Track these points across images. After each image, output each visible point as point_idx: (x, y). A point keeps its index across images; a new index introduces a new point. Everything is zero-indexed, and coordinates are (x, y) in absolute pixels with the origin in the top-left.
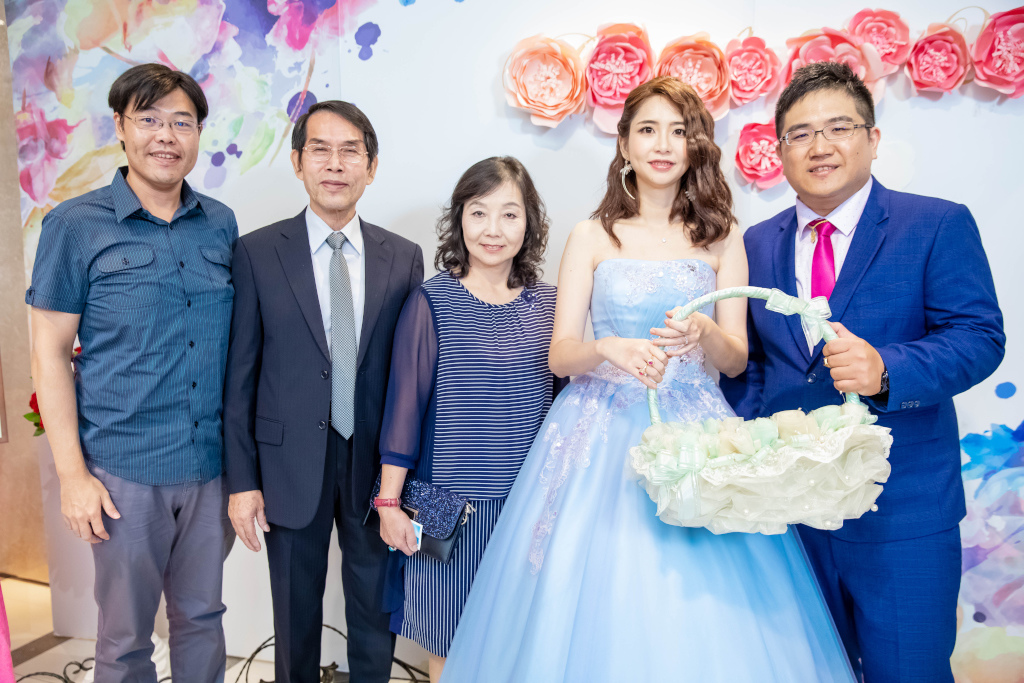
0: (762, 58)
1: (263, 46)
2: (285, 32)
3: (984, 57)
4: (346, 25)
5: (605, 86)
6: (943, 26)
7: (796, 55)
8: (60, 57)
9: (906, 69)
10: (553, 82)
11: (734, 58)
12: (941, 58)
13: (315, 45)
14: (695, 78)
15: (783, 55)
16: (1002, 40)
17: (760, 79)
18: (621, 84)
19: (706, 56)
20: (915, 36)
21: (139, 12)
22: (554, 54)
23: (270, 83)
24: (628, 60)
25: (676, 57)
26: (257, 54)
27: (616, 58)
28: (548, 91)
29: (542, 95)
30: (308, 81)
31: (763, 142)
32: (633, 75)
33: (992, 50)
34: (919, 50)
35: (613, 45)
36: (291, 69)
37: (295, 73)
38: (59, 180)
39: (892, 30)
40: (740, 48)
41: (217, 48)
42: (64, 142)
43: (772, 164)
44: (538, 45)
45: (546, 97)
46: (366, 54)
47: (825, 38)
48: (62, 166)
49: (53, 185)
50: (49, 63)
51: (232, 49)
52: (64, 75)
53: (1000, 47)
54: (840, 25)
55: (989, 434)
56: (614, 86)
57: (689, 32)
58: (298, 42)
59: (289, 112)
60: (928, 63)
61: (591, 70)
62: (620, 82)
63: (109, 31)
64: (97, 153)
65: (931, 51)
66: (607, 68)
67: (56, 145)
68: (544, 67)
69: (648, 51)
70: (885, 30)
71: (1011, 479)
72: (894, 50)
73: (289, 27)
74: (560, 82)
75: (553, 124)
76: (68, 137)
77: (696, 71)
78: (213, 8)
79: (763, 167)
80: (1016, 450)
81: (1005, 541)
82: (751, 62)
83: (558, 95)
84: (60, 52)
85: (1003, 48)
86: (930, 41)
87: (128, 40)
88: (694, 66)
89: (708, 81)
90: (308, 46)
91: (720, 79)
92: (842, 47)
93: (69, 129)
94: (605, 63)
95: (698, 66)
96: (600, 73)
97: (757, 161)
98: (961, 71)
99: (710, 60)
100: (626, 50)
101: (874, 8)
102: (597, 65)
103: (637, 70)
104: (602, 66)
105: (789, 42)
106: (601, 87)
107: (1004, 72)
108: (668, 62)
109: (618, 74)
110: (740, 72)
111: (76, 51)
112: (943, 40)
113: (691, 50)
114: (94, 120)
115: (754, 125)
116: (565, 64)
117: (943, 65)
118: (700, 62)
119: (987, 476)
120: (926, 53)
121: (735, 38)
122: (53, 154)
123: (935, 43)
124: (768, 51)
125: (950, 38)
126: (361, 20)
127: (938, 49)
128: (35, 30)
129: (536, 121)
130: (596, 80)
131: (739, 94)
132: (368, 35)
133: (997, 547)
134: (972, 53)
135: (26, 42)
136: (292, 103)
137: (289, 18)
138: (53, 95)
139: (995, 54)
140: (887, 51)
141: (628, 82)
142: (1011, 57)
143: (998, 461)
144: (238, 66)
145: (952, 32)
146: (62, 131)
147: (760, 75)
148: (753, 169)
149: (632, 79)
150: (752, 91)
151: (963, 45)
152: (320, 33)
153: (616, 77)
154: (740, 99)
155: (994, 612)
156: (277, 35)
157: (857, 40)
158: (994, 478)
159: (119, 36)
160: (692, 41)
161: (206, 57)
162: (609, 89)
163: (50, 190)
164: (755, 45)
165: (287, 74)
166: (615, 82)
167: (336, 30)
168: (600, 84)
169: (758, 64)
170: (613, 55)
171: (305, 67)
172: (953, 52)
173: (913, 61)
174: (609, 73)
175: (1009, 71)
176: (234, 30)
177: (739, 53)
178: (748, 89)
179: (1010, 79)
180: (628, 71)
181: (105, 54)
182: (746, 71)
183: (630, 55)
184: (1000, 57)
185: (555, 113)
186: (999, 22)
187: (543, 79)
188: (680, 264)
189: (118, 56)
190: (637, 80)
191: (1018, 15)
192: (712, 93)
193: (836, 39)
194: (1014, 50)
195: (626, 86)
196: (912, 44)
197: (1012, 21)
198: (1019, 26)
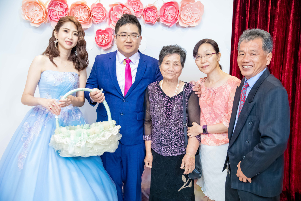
0: (102, 10)
3: (162, 15)
5: (54, 15)
6: (152, 5)
7: (112, 10)
9: (142, 16)
10: (38, 12)
11: (94, 9)
12: (152, 14)
14: (82, 14)
15: (108, 9)
16: (167, 10)
17: (102, 16)
18: (60, 15)
19: (85, 8)
20: (144, 7)
22: (37, 3)
25: (76, 8)
27: (58, 6)
28: (36, 15)
29: (35, 16)
31: (103, 35)
32: (63, 12)
33: (164, 12)
34: (146, 11)
35: (56, 2)
39: (139, 4)
40: (96, 6)
43: (106, 42)
45: (36, 17)
47: (120, 5)
53: (166, 12)
54: (124, 2)
56: (57, 15)
60: (148, 15)
61: (50, 9)
62: (59, 14)
65: (149, 12)
66: (55, 9)
68: (35, 7)
69: (67, 6)
70: (137, 4)
72: (139, 10)
74: (40, 12)
75: (38, 26)
77: (83, 12)
79: (103, 42)
82: (99, 11)
83: (40, 16)
86: (149, 8)
88: (82, 10)
89: (86, 15)
92: (125, 8)
94: (54, 7)
95: (83, 11)
96: (52, 11)
97: (101, 41)
98: (157, 18)
100: (61, 4)
102: (51, 8)
103: (64, 10)
104: (53, 8)
105: (110, 6)
106: (53, 15)
107: (168, 19)
108: (73, 8)
109: (59, 11)
110: (96, 14)
113: (81, 6)
115: (100, 30)
116: (40, 6)
117: (153, 16)
118: (83, 9)
120: (148, 12)
121: (94, 3)
123: (150, 9)
124: (104, 8)
125: (154, 8)
127: (151, 11)
129: (32, 24)
130: (52, 13)
131: (96, 20)
134: (158, 13)
139: (165, 14)
140: (137, 11)
141: (62, 14)
142: (170, 16)
145: (154, 7)
147: (102, 15)
148: (100, 43)
149: (63, 13)
150: (100, 19)
151: (157, 11)
153: (58, 12)
154: (96, 22)
157: (129, 7)
160: (80, 3)
162: (56, 16)
164: (99, 6)
166: (58, 14)
168: (53, 14)
169: (101, 11)
170: (57, 5)
172: (155, 12)
173: (144, 14)
174: (56, 11)
175: (169, 19)
177: (96, 8)
178: (98, 19)
179: (170, 21)
180: (62, 11)
182: (98, 13)
183: (62, 6)
184: (167, 15)
185: (38, 22)
186: (166, 5)
187: (34, 11)
188: (70, 74)
190: (65, 14)
191: (170, 3)
192: (87, 19)
193: (123, 6)
194: (170, 13)
195: (61, 15)
196: (144, 9)
197: (170, 6)
198: (171, 7)
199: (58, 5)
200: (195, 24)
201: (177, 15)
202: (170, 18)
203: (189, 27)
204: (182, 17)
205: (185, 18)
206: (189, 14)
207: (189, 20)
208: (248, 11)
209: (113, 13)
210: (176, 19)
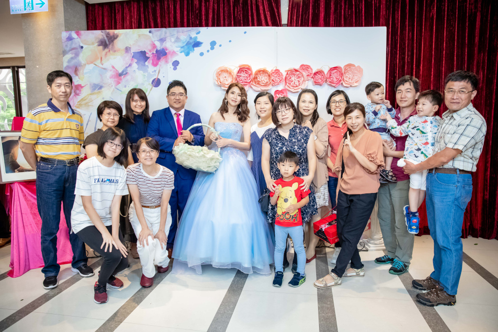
1: (145, 65)
2: (151, 62)
3: (329, 77)
4: (169, 61)
6: (320, 69)
7: (287, 74)
8: (80, 66)
9: (312, 79)
10: (227, 78)
12: (320, 76)
13: (160, 66)
14: (263, 79)
15: (284, 74)
16: (332, 73)
17: (279, 79)
20: (314, 71)
21: (106, 54)
22: (227, 71)
23: (146, 75)
24: (246, 73)
25: (259, 73)
26: (143, 67)
30: (158, 75)
32: (247, 77)
33: (330, 75)
34: (315, 74)
35: (242, 69)
36: (153, 72)
37: (154, 73)
38: (78, 102)
39: (309, 69)
40: (274, 71)
41: (130, 65)
42: (80, 91)
44: (223, 69)
45: (225, 82)
46: (175, 69)
47: (294, 70)
48: (79, 98)
49: (77, 103)
50: (76, 68)
51: (135, 66)
52: (81, 71)
54: (297, 67)
56: (243, 80)
57: (261, 67)
58: (155, 65)
59: (152, 83)
60: (317, 77)
63: (96, 59)
64: (91, 94)
67: (78, 92)
68: (225, 74)
69: (252, 71)
70: (307, 69)
72: (309, 74)
73: (152, 60)
74: (229, 78)
76: (82, 89)
77: (264, 77)
78: (129, 54)
82: (276, 75)
83: (229, 81)
84: (80, 65)
85: (333, 76)
86: (317, 72)
87: (102, 62)
89: (266, 79)
90: (158, 66)
91: (269, 79)
92: (298, 73)
93: (82, 87)
98: (324, 80)
99: (267, 74)
100: (246, 71)
101: (305, 64)
102: (239, 74)
105: (286, 71)
106: (239, 80)
107: (333, 81)
108: (256, 74)
109: (244, 77)
111: (85, 65)
112: (319, 72)
113: (262, 72)
114: (91, 85)
115: (278, 91)
116: (230, 73)
117: (320, 78)
118: (264, 75)
120: (317, 75)
121: (273, 69)
122: (77, 94)
124: (281, 73)
126: (174, 59)
127: (319, 74)
128: (72, 58)
130: (239, 78)
132: (176, 64)
134: (326, 76)
135: (69, 61)
136: (153, 81)
137: (152, 58)
138: (77, 77)
142: (335, 78)
144: (137, 70)
145: (322, 71)
146: (80, 88)
150: (277, 82)
151: (324, 74)
152: (162, 62)
154: (275, 84)
156: (149, 62)
157: (300, 71)
159: (100, 60)
160: (262, 70)
161: (127, 67)
162: (241, 80)
163: (75, 105)
164: (277, 71)
165: (152, 73)
167: (167, 62)
169: (278, 75)
171: (157, 72)
172: (322, 75)
173: (314, 77)
176: (136, 61)
177: (273, 73)
179: (335, 82)
181: (95, 66)
182: (275, 77)
186: (331, 69)
187: (224, 77)
189: (99, 66)
190: (249, 78)
191: (335, 68)
192: (267, 83)
193: (296, 71)
194: (335, 76)
195: (245, 80)
196: (313, 73)
197: (334, 70)
198: (336, 70)
199: (243, 72)
200: (355, 84)
201: (341, 77)
202: (335, 80)
203: (351, 86)
204: (345, 79)
205: (347, 80)
206: (351, 76)
207: (350, 81)
208: (396, 73)
209: (288, 76)
210: (340, 81)
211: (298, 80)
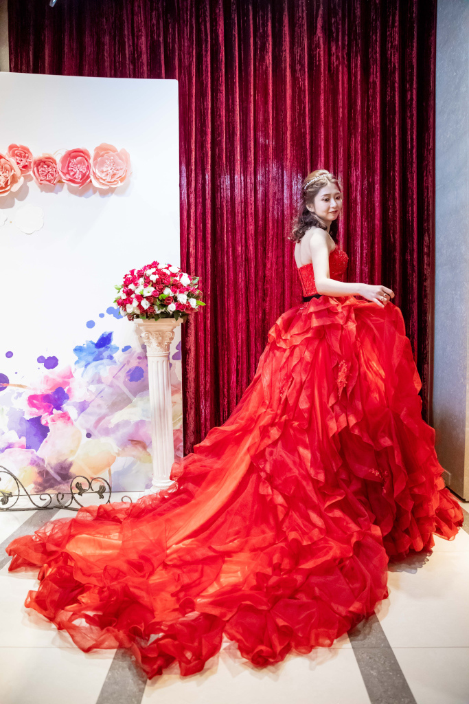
3: (65, 171)
6: (47, 155)
9: (32, 172)
12: (49, 169)
16: (73, 163)
20: (36, 158)
33: (69, 167)
34: (38, 164)
39: (27, 155)
53: (72, 166)
55: (85, 346)
60: (43, 171)
70: (23, 155)
71: (96, 367)
80: (97, 353)
81: (96, 397)
86: (43, 161)
107: (75, 178)
112: (47, 161)
119: (86, 366)
120: (42, 166)
123: (45, 162)
125: (51, 161)
127: (46, 165)
133: (93, 400)
134: (60, 167)
139: (70, 169)
143: (90, 358)
145: (51, 158)
151: (56, 164)
155: (95, 432)
158: (89, 366)
172: (54, 167)
173: (35, 169)
175: (77, 177)
179: (78, 181)
184: (73, 171)
186: (71, 155)
191: (77, 153)
194: (78, 168)
196: (35, 162)
197: (77, 156)
204: (98, 174)
205: (103, 176)
206: (109, 169)
207: (109, 179)
211: (5, 174)
